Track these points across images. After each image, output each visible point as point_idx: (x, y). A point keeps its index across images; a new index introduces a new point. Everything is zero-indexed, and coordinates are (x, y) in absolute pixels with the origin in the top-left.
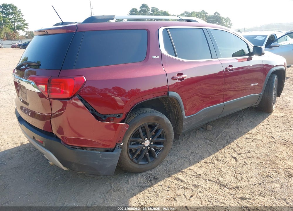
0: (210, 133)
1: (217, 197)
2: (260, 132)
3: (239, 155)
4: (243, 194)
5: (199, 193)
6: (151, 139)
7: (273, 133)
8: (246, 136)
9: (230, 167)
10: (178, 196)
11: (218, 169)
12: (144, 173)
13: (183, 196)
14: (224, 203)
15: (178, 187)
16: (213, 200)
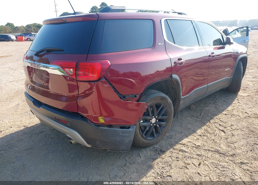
0: (194, 111)
1: (220, 163)
2: (234, 109)
3: (225, 128)
4: (241, 159)
5: (204, 161)
6: (157, 117)
7: (245, 110)
8: (224, 112)
9: (221, 138)
10: (188, 165)
11: (212, 141)
12: (151, 148)
13: (192, 164)
14: (228, 168)
15: (185, 157)
16: (218, 167)
